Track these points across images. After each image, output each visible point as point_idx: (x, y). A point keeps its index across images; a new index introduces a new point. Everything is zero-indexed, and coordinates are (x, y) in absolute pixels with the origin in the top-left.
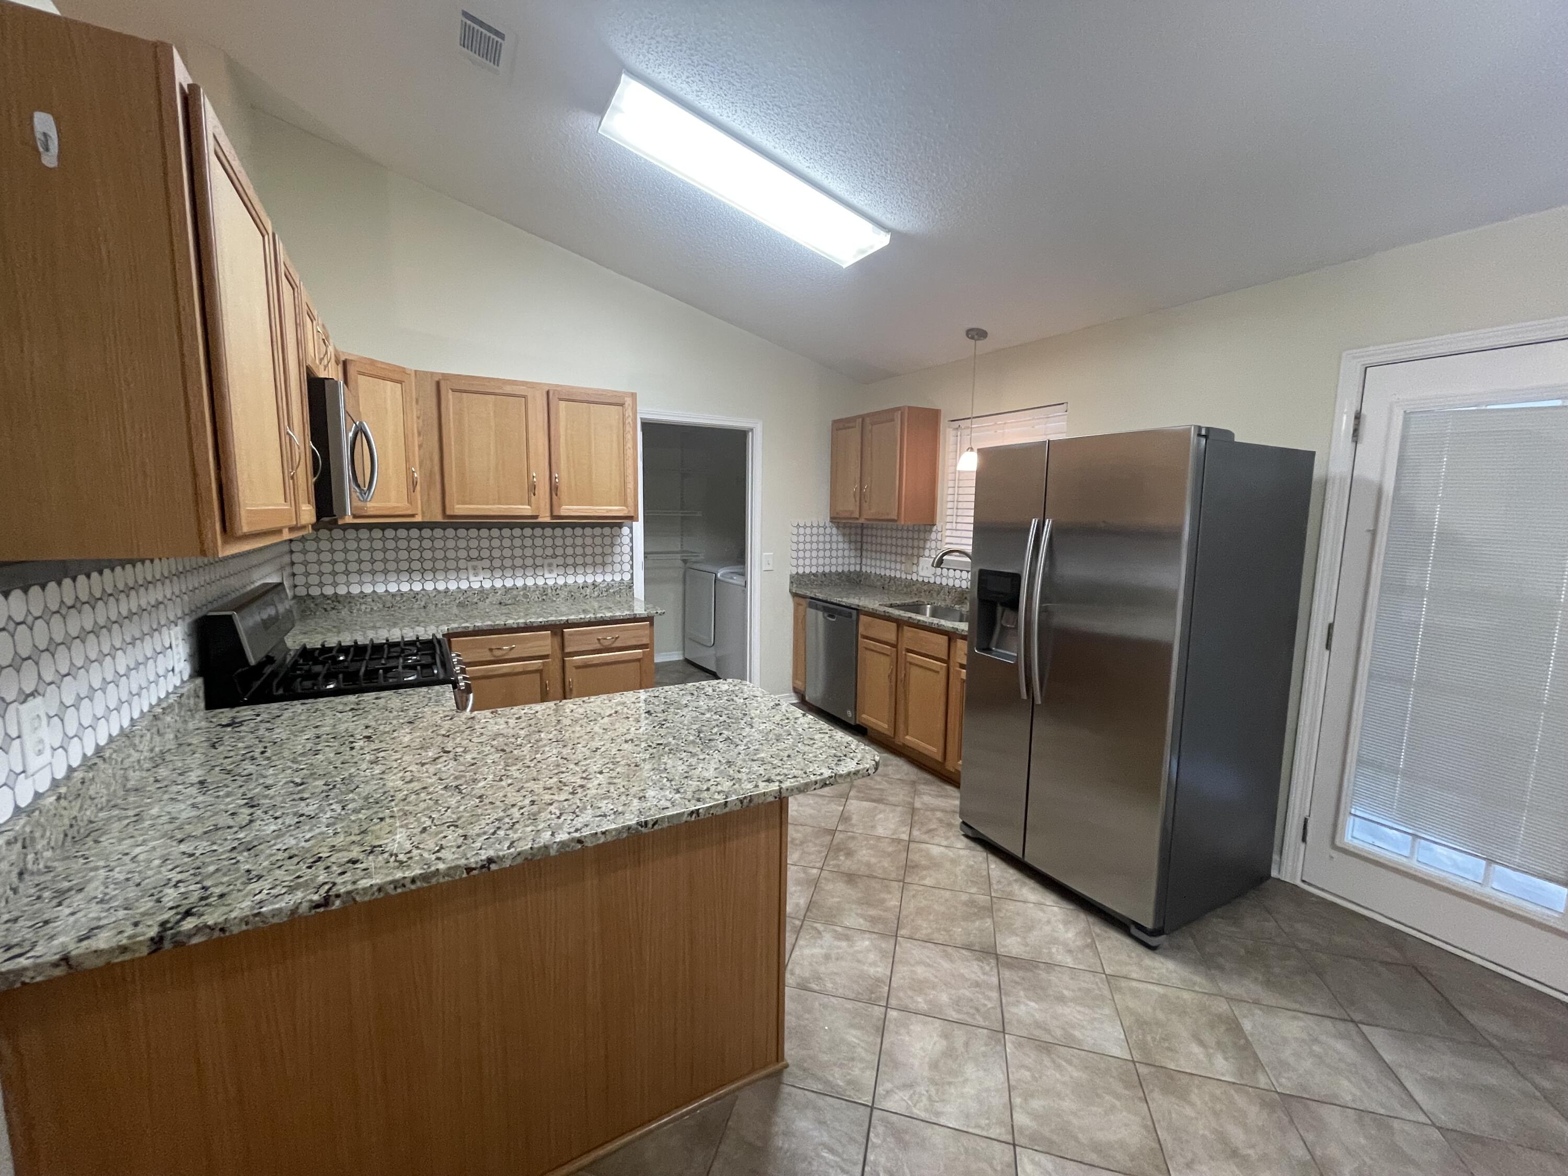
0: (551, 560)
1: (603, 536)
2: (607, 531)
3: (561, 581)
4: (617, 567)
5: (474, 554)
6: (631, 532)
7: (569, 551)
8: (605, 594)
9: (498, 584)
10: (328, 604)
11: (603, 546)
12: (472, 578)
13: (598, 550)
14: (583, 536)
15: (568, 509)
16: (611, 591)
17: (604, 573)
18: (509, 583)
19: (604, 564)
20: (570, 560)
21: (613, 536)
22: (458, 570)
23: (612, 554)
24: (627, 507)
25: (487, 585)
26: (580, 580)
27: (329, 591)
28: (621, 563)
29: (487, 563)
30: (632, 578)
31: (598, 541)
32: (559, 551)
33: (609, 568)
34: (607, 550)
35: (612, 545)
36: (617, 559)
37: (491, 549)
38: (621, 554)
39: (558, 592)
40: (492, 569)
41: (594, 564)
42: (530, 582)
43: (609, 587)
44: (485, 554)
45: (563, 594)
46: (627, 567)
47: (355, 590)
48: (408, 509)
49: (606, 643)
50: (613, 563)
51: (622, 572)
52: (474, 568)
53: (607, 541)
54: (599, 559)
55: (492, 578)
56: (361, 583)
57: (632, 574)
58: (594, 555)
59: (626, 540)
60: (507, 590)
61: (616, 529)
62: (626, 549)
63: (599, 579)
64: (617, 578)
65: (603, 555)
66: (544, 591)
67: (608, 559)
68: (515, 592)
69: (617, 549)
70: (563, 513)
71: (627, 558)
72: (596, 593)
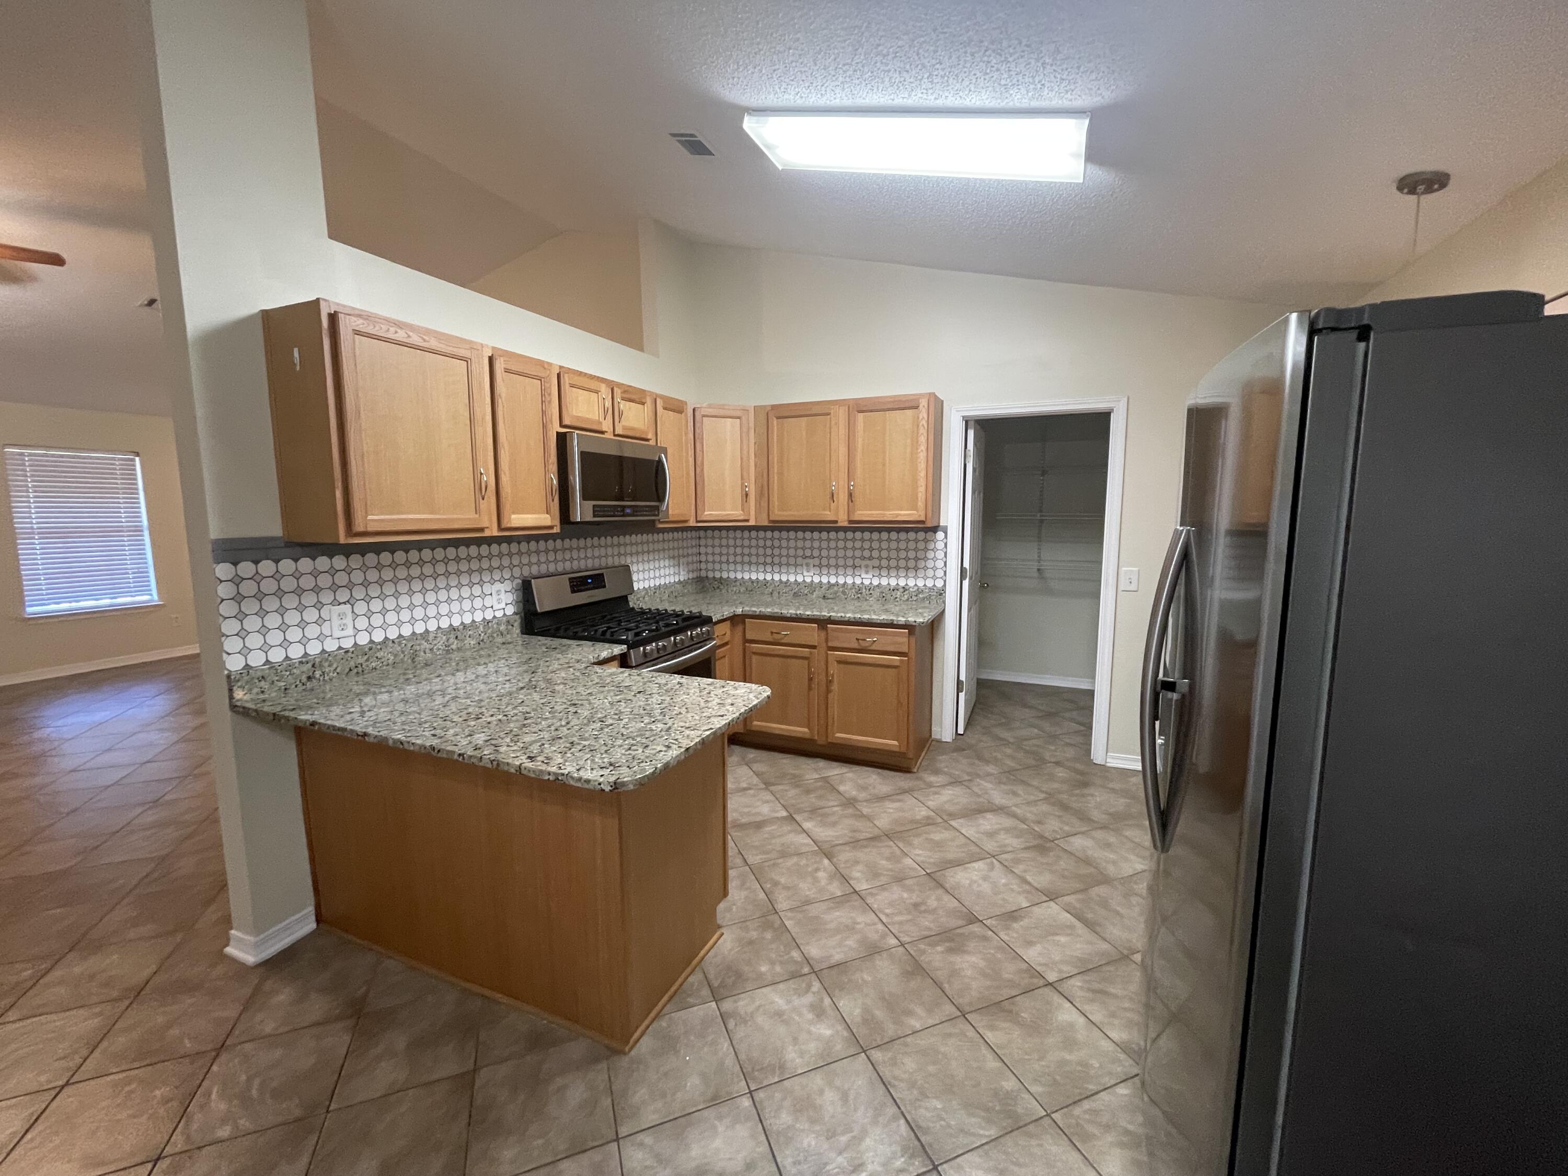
0: (868, 562)
1: (916, 541)
2: (921, 535)
3: (876, 582)
4: (930, 573)
5: (808, 553)
6: (946, 537)
7: (884, 554)
8: (915, 598)
9: (825, 580)
10: (716, 584)
11: (916, 550)
12: (805, 574)
13: (912, 554)
14: (898, 541)
15: (863, 514)
16: (921, 596)
17: (916, 577)
18: (833, 580)
19: (916, 569)
20: (884, 563)
21: (926, 541)
22: (796, 565)
23: (925, 559)
24: (917, 511)
25: (816, 579)
26: (893, 582)
27: (718, 575)
28: (935, 569)
29: (817, 561)
30: (945, 585)
31: (912, 545)
32: (875, 554)
33: (921, 573)
34: (920, 554)
35: (926, 549)
36: (930, 564)
37: (820, 549)
38: (935, 559)
39: (871, 592)
40: (820, 566)
41: (907, 569)
42: (850, 580)
43: (919, 591)
44: (816, 553)
45: (876, 593)
46: (940, 573)
47: (732, 575)
48: (741, 515)
49: (864, 644)
50: (925, 568)
51: (934, 578)
52: (807, 565)
53: (921, 545)
54: (911, 564)
55: (821, 575)
56: (735, 571)
57: (945, 581)
58: (907, 559)
59: (940, 545)
60: (830, 585)
61: (930, 533)
62: (940, 555)
63: (911, 583)
64: (930, 583)
65: (917, 559)
66: (859, 590)
67: (921, 564)
68: (836, 588)
69: (930, 555)
70: (856, 518)
71: (940, 564)
72: (906, 597)
